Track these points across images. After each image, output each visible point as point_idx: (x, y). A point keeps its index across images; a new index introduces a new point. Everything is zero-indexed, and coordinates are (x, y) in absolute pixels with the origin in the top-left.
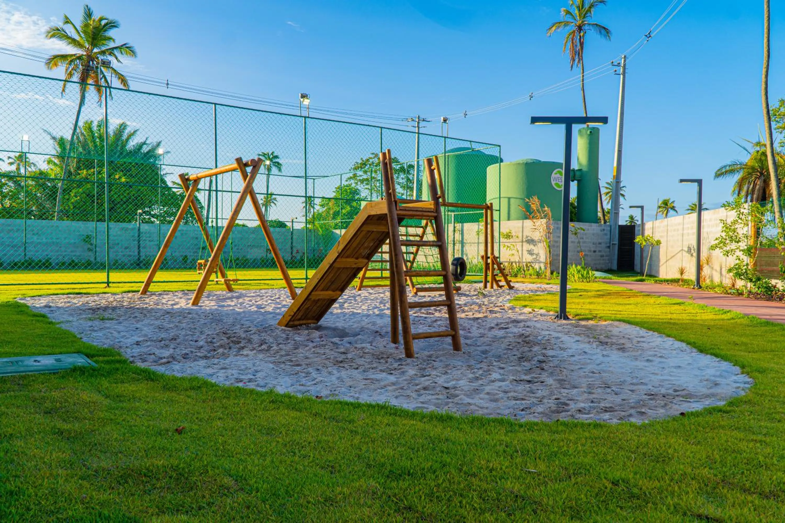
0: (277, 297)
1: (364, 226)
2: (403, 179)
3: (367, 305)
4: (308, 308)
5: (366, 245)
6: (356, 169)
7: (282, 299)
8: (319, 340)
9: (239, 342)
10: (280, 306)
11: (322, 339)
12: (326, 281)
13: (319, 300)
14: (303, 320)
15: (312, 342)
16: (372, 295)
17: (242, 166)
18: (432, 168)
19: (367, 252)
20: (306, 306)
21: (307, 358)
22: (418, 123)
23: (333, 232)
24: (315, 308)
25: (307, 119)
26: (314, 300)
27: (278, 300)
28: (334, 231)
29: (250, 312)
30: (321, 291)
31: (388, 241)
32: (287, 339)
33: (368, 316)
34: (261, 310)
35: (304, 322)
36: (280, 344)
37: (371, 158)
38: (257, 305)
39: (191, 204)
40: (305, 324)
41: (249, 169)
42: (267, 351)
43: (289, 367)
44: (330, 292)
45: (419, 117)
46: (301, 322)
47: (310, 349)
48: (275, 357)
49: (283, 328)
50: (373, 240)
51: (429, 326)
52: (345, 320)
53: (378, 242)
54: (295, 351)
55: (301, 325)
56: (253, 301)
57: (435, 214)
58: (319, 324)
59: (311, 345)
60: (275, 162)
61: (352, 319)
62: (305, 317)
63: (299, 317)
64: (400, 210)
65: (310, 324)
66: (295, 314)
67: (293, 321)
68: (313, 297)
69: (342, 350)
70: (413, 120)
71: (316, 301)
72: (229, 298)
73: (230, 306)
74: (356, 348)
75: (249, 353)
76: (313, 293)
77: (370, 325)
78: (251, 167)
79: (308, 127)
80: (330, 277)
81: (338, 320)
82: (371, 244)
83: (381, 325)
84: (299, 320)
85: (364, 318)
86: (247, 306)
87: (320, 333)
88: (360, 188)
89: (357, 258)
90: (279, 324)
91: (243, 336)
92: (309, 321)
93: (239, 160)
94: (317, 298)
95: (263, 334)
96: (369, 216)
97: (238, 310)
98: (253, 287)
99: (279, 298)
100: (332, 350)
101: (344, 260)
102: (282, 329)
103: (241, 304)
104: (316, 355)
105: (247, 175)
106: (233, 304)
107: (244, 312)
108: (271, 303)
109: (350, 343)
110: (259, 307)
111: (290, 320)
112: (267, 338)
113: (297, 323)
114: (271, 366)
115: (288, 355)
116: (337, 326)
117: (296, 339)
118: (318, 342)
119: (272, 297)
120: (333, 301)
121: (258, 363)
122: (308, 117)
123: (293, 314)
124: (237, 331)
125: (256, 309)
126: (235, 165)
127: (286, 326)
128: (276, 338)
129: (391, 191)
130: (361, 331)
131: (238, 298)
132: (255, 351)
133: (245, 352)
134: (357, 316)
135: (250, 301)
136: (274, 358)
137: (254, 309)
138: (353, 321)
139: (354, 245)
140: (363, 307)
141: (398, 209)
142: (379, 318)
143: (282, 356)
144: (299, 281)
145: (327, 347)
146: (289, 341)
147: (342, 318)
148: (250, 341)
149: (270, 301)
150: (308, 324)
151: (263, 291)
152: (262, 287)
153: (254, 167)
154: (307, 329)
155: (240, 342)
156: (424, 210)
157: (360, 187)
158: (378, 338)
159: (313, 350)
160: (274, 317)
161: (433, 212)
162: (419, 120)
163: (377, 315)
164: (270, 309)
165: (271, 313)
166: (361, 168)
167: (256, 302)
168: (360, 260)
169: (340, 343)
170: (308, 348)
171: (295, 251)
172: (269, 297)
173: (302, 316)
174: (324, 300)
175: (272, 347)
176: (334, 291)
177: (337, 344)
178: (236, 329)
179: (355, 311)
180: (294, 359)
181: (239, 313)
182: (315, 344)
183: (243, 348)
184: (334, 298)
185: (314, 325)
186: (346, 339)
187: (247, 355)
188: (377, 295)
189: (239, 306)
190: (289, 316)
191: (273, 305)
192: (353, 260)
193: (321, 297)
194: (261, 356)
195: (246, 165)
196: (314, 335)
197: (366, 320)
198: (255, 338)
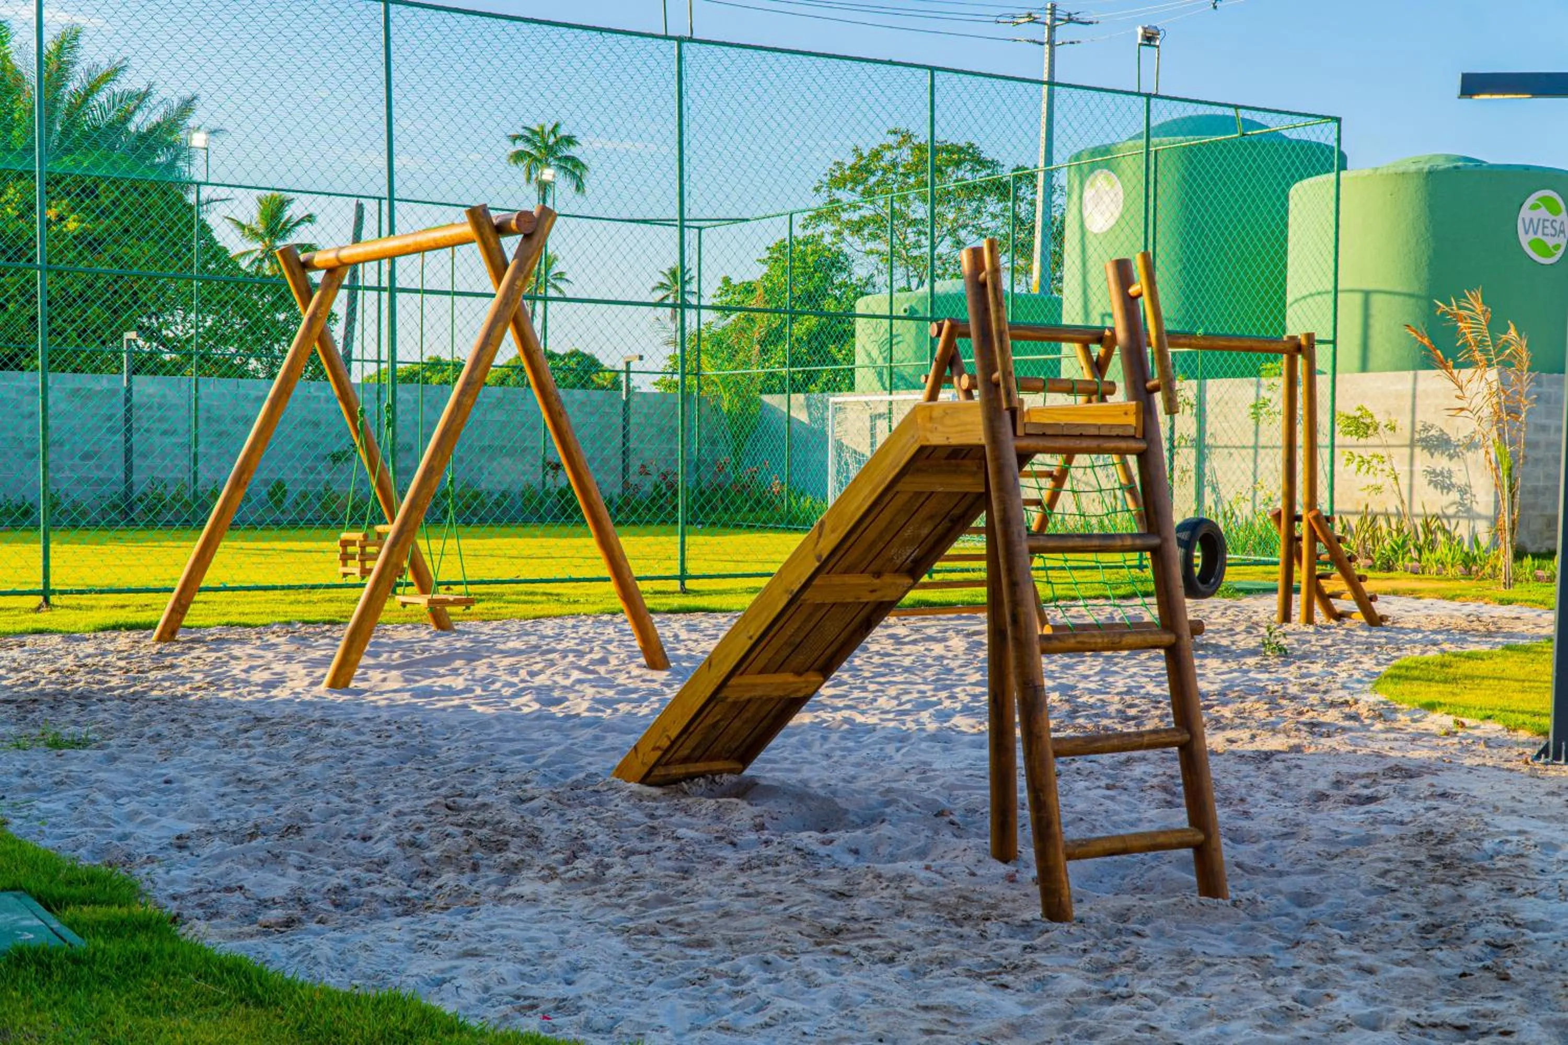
0: (597, 656)
1: (907, 479)
2: (994, 216)
3: (893, 691)
4: (714, 725)
5: (908, 533)
6: (838, 182)
7: (613, 661)
8: (753, 836)
9: (501, 847)
10: (610, 693)
11: (766, 835)
12: (777, 643)
13: (749, 701)
14: (697, 761)
15: (734, 844)
16: (907, 649)
17: (487, 231)
18: (1133, 291)
19: (910, 553)
20: (709, 721)
21: (726, 914)
22: (1052, 29)
23: (762, 405)
24: (737, 724)
25: (685, 45)
26: (735, 703)
27: (602, 670)
28: (766, 398)
29: (518, 717)
30: (761, 672)
31: (980, 521)
32: (653, 831)
33: (903, 738)
34: (553, 709)
35: (701, 767)
36: (633, 853)
37: (890, 148)
38: (539, 689)
39: (317, 345)
40: (702, 775)
41: (510, 245)
42: (596, 880)
43: (674, 951)
44: (789, 677)
45: (1053, 7)
46: (693, 768)
47: (732, 876)
48: (623, 907)
49: (634, 786)
50: (931, 517)
51: (1108, 787)
52: (828, 756)
53: (946, 524)
54: (684, 885)
55: (690, 777)
56: (523, 673)
57: (1142, 445)
58: (747, 772)
59: (732, 857)
60: (567, 158)
61: (850, 750)
62: (703, 752)
63: (684, 752)
64: (1028, 435)
65: (720, 772)
66: (673, 743)
67: (667, 764)
68: (731, 694)
69: (834, 883)
70: (1034, 21)
71: (740, 707)
72: (445, 659)
73: (450, 692)
74: (879, 876)
75: (539, 886)
76: (733, 681)
77: (913, 777)
78: (519, 237)
79: (688, 71)
80: (790, 630)
81: (805, 753)
82: (925, 531)
83: (951, 779)
84: (686, 760)
85: (890, 749)
86: (507, 691)
87: (756, 810)
88: (847, 250)
89: (878, 574)
90: (620, 772)
91: (513, 820)
92: (717, 765)
93: (478, 215)
94: (747, 696)
95: (570, 814)
96: (922, 449)
97: (480, 709)
98: (513, 608)
99: (604, 661)
100: (800, 881)
101: (836, 579)
102: (632, 794)
103: (487, 682)
104: (753, 901)
105: (506, 265)
106: (459, 683)
107: (498, 718)
108: (580, 681)
109: (856, 852)
110: (546, 697)
111: (657, 764)
112: (590, 831)
113: (677, 770)
114: (617, 944)
115: (663, 900)
116: (805, 783)
117: (681, 832)
118: (751, 844)
119: (580, 654)
120: (794, 704)
121: (575, 932)
122: (691, 40)
123: (665, 743)
124: (488, 799)
125: (536, 706)
126: (467, 229)
127: (645, 780)
128: (616, 828)
129: (997, 375)
130: (888, 804)
131: (472, 656)
132: (557, 883)
133: (526, 886)
134: (866, 739)
135: (513, 671)
136: (620, 913)
137: (529, 705)
138: (852, 759)
139: (871, 534)
140: (882, 702)
141: (1020, 432)
142: (938, 747)
143: (644, 903)
144: (659, 585)
145: (783, 868)
146: (659, 841)
147: (816, 748)
148: (534, 839)
149: (576, 675)
150: (714, 773)
151: (548, 628)
152: (539, 609)
153: (527, 237)
154: (711, 794)
155: (507, 844)
156: (1104, 432)
157: (852, 245)
158: (947, 835)
159: (742, 879)
160: (596, 738)
161: (1133, 437)
162: (1054, 19)
163: (933, 737)
164: (580, 706)
165: (587, 724)
166: (856, 182)
167: (532, 674)
168: (888, 579)
169: (822, 850)
170: (721, 872)
171: (634, 468)
172: (571, 658)
173: (694, 750)
174: (770, 699)
175: (608, 867)
176: (799, 673)
177: (813, 854)
178: (485, 791)
179: (860, 719)
180: (685, 919)
181: (483, 724)
182: (744, 856)
183: (515, 868)
184: (800, 695)
185: (733, 778)
186: (842, 837)
187: (535, 901)
188: (920, 648)
189: (478, 691)
190: (655, 749)
191: (590, 691)
192: (865, 579)
193: (758, 693)
194: (578, 903)
195: (502, 229)
196: (736, 815)
197: (898, 757)
198: (550, 826)
